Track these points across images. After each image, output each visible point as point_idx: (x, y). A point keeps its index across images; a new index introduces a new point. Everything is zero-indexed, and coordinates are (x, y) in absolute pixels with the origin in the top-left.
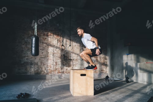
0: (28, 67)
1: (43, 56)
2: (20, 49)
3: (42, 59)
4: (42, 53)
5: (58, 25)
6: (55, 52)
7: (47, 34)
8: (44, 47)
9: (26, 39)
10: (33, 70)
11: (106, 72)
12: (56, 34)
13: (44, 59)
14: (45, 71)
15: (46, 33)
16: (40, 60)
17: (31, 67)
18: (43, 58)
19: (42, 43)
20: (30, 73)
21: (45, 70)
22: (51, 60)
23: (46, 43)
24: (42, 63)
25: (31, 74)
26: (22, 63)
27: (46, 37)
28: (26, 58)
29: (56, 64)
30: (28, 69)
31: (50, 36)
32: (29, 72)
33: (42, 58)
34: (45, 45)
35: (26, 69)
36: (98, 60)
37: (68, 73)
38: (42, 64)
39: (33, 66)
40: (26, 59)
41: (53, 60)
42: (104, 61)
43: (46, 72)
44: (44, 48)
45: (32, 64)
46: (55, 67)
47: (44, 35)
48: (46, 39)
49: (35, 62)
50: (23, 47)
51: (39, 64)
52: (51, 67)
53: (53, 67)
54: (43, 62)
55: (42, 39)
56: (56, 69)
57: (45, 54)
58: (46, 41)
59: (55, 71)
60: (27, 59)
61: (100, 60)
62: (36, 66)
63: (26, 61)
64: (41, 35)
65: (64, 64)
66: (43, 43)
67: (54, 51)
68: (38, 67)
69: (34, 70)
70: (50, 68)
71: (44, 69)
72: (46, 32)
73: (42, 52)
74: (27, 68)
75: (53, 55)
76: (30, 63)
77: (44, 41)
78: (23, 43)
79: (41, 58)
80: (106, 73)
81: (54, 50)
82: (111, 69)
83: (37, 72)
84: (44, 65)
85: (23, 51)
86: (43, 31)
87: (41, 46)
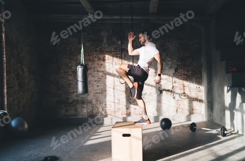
0: (79, 107)
1: (98, 91)
2: (67, 82)
3: (98, 95)
4: (98, 86)
5: (119, 42)
6: (116, 84)
7: (103, 58)
8: (100, 77)
9: (73, 68)
10: (85, 111)
11: (201, 111)
12: (117, 57)
13: (100, 95)
14: (103, 112)
15: (102, 56)
16: (95, 97)
17: (83, 107)
18: (99, 93)
19: (96, 72)
20: (82, 115)
21: (103, 110)
22: (111, 96)
23: (103, 72)
24: (97, 101)
25: (83, 117)
26: (71, 101)
27: (102, 62)
28: (76, 94)
29: (119, 102)
30: (79, 110)
31: (108, 60)
32: (80, 113)
33: (97, 93)
34: (101, 74)
35: (76, 110)
36: (186, 93)
37: (137, 115)
38: (99, 102)
39: (85, 106)
40: (74, 96)
41: (114, 96)
42: (196, 94)
43: (104, 114)
44: (99, 79)
45: (83, 103)
46: (117, 106)
47: (99, 59)
48: (102, 65)
49: (87, 100)
50: (71, 79)
51: (94, 102)
52: (111, 107)
53: (115, 105)
54: (99, 99)
55: (96, 65)
56: (119, 109)
57: (102, 87)
58: (102, 69)
59: (118, 112)
60: (77, 96)
61: (189, 93)
62: (90, 105)
63: (75, 98)
64: (94, 60)
65: (131, 101)
66: (98, 71)
67: (114, 83)
68: (92, 107)
69: (87, 110)
70: (109, 108)
71: (100, 110)
72: (102, 54)
73: (97, 84)
74: (77, 108)
75: (114, 89)
76: (81, 101)
77: (99, 68)
78: (70, 73)
79: (95, 94)
80: (200, 114)
81: (114, 81)
82: (208, 107)
83: (91, 113)
84: (101, 103)
85: (70, 84)
86: (97, 54)
87: (95, 75)
